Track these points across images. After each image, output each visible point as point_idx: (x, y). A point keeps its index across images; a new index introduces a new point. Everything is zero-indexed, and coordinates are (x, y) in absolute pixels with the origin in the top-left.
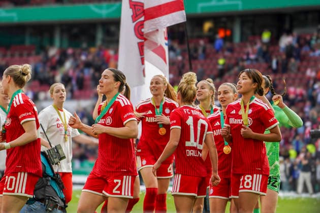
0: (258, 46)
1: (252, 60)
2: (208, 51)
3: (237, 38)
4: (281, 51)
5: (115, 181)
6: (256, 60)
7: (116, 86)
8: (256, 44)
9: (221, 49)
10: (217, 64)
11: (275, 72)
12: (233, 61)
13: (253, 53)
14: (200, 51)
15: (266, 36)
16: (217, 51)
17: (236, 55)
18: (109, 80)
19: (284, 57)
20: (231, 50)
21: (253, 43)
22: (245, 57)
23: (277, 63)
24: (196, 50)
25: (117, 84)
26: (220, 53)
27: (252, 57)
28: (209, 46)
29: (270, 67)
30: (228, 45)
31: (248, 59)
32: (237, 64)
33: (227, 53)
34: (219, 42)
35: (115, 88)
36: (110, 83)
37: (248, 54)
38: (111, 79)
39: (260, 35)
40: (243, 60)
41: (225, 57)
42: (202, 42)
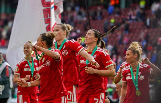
0: (137, 10)
1: (133, 20)
2: (104, 14)
3: (123, 6)
4: (153, 13)
5: (95, 99)
6: (136, 19)
7: (95, 41)
8: (136, 9)
9: (113, 13)
10: (110, 22)
11: (149, 27)
12: (120, 21)
13: (134, 15)
14: (98, 14)
15: (142, 4)
16: (110, 14)
17: (122, 16)
18: (91, 36)
19: (154, 17)
20: (119, 13)
21: (134, 8)
22: (128, 18)
23: (150, 21)
24: (96, 14)
25: (96, 39)
26: (112, 15)
27: (133, 17)
28: (104, 11)
29: (145, 24)
30: (117, 10)
31: (130, 19)
32: (123, 22)
33: (117, 15)
34: (111, 8)
35: (95, 42)
36: (92, 38)
37: (130, 16)
38: (93, 36)
39: (138, 3)
40: (127, 20)
41: (115, 18)
42: (99, 8)
